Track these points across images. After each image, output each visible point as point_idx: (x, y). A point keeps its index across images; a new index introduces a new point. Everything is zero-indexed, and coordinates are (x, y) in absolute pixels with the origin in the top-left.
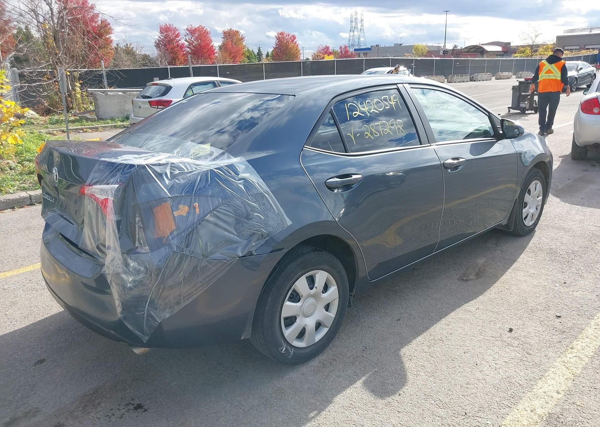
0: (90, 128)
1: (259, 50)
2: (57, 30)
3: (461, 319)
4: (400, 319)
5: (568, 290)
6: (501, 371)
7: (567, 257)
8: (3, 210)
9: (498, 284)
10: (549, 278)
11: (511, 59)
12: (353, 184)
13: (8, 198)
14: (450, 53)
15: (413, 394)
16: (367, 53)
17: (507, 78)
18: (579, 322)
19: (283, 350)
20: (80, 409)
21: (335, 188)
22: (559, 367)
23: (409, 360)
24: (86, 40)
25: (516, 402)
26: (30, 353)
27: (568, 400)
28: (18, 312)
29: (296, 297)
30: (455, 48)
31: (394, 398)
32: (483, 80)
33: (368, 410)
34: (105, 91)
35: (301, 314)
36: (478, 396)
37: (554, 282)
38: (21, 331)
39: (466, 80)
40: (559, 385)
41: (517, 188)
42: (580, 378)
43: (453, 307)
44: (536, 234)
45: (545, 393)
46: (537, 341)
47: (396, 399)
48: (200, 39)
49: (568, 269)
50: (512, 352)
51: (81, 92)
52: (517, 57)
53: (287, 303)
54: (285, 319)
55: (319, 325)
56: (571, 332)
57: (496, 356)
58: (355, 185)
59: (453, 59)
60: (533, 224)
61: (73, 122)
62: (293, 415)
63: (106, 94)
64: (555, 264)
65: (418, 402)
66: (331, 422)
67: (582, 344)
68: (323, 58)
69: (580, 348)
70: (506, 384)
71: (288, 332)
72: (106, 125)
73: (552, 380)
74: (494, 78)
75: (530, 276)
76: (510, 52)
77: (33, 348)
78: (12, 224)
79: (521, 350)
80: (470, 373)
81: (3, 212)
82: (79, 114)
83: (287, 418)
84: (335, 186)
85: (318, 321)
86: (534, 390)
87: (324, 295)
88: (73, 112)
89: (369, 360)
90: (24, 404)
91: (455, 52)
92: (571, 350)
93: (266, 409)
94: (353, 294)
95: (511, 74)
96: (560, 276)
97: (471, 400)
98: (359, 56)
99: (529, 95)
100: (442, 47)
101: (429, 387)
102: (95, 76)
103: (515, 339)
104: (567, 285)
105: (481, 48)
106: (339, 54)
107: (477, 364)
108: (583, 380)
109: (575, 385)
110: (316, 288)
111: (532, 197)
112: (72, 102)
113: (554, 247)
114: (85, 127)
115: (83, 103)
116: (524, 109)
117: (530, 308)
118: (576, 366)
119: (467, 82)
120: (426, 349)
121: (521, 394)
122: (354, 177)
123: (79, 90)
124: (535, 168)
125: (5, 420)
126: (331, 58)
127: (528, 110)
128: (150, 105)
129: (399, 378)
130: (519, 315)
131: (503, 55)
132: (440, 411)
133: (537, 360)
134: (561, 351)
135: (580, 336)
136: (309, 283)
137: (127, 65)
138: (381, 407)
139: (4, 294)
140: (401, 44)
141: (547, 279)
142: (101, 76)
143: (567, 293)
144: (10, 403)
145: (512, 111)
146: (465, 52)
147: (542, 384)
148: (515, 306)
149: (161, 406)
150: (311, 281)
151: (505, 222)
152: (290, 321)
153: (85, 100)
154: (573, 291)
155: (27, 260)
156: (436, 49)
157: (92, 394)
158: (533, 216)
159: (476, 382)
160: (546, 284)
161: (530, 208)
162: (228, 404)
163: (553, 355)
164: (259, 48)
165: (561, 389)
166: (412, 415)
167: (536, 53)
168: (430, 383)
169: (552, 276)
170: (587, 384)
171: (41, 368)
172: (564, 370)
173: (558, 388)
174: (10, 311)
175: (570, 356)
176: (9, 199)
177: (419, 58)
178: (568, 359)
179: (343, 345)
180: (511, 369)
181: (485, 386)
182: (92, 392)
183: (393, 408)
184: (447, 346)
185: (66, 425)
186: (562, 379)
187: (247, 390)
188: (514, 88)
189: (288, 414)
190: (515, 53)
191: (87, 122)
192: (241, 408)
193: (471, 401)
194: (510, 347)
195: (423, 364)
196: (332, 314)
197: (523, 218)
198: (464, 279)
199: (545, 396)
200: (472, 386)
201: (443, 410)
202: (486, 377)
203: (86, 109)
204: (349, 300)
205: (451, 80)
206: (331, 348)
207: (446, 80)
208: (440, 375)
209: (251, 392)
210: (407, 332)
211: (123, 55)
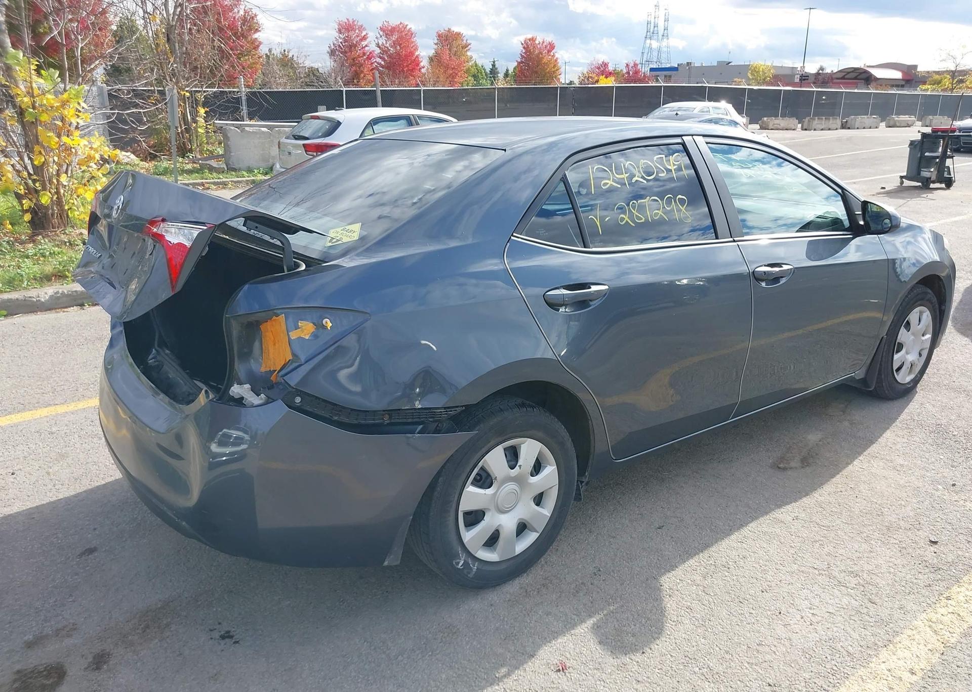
0: (214, 184)
1: (494, 65)
2: (173, 26)
3: (765, 533)
4: (663, 526)
5: (956, 498)
6: (819, 628)
7: (964, 441)
8: (66, 307)
9: (838, 479)
10: (929, 474)
11: (916, 93)
12: (591, 301)
13: (74, 290)
14: (812, 79)
15: (667, 653)
16: (670, 76)
17: (906, 125)
18: (967, 554)
19: (460, 564)
20: (138, 631)
21: (561, 306)
22: (920, 629)
23: (668, 596)
24: (217, 43)
25: (838, 683)
26: (77, 536)
27: (929, 687)
28: (67, 471)
29: (485, 480)
30: (821, 72)
31: (633, 657)
32: (864, 128)
33: (587, 674)
34: (241, 124)
35: (492, 507)
36: (775, 667)
37: (934, 482)
38: (67, 500)
39: (834, 126)
40: (916, 660)
41: (885, 318)
42: (955, 652)
43: (756, 512)
44: (917, 397)
45: (889, 670)
46: (890, 582)
47: (637, 660)
48: (400, 45)
49: (963, 461)
50: (845, 597)
51: (205, 125)
52: (927, 90)
53: (470, 489)
54: (467, 514)
55: (522, 528)
56: (951, 570)
57: (816, 602)
58: (595, 302)
59: (815, 89)
60: (912, 380)
61: (190, 172)
62: (466, 671)
63: (243, 131)
64: (941, 451)
65: (671, 667)
66: (525, 688)
67: (967, 593)
68: (597, 81)
69: (963, 599)
70: (826, 650)
71: (470, 536)
72: (240, 179)
73: (905, 650)
74: (883, 124)
75: (894, 468)
76: (916, 82)
77: (81, 529)
78: (77, 330)
79: (859, 595)
80: (766, 626)
81: (66, 310)
82: (200, 159)
83: (454, 675)
84: (559, 303)
85: (521, 521)
86: (872, 665)
87: (534, 480)
88: (191, 157)
89: (601, 590)
90: (57, 616)
91: (821, 78)
92: (946, 601)
93: (423, 656)
94: (585, 480)
95: (913, 118)
96: (948, 473)
97: (761, 672)
98: (657, 81)
99: (937, 157)
100: (799, 69)
101: (694, 644)
102: (228, 101)
103: (852, 575)
104: (957, 488)
105: (866, 72)
106: (623, 76)
107: (780, 613)
108: (960, 655)
109: (944, 662)
110: (520, 466)
111: (913, 334)
112: (190, 141)
113: (944, 421)
114: (206, 181)
115: (207, 143)
116: (927, 180)
117: (887, 524)
118: (951, 630)
119: (837, 129)
120: (698, 578)
121: (848, 670)
122: (594, 288)
123: (203, 121)
124: (921, 286)
125: (26, 638)
126: (609, 82)
127: (934, 182)
128: (306, 151)
129: (646, 625)
130: (865, 535)
131: (903, 86)
132: (707, 686)
133: (884, 613)
134: (929, 602)
135: (965, 579)
136: (509, 458)
137: (281, 85)
138: (610, 671)
139: (49, 440)
140: (730, 63)
141: (923, 476)
142: (238, 100)
143: (955, 503)
144: (37, 612)
145: (907, 183)
146: (837, 79)
147: (886, 655)
148: (861, 518)
149: (261, 637)
150: (513, 455)
151: (859, 374)
152: (474, 517)
153: (210, 137)
154: (965, 500)
155: (91, 389)
156: (789, 72)
157: (159, 608)
158: (913, 367)
159: (775, 643)
160: (920, 485)
161: (907, 353)
162: (365, 643)
163: (915, 607)
164: (494, 62)
165: (918, 667)
166: (658, 689)
167: (961, 85)
168: (698, 637)
169: (933, 471)
170: (965, 663)
171: (90, 561)
172: (928, 635)
173: (913, 664)
174: (56, 468)
175: (944, 611)
176: (76, 291)
177: (756, 88)
178: (939, 616)
179: (563, 563)
180: (837, 625)
181: (789, 651)
182: (159, 606)
183: (629, 675)
184: (735, 578)
185: (114, 655)
186: (923, 651)
187: (398, 623)
188: (912, 144)
189: (458, 669)
190: (924, 83)
191: (211, 174)
192: (384, 653)
193: (762, 674)
194: (841, 587)
195: (689, 604)
196: (546, 511)
197: (895, 368)
198: (779, 466)
199: (889, 675)
200: (767, 649)
201: (712, 685)
202: (794, 637)
203: (211, 152)
204: (578, 489)
205: (809, 125)
206: (543, 566)
207: (800, 126)
208: (716, 626)
209: (404, 627)
210: (671, 549)
211: (275, 67)
